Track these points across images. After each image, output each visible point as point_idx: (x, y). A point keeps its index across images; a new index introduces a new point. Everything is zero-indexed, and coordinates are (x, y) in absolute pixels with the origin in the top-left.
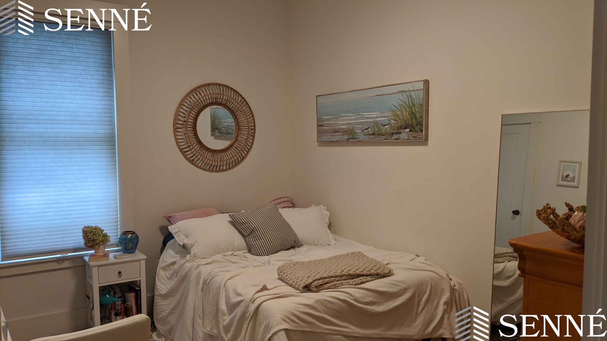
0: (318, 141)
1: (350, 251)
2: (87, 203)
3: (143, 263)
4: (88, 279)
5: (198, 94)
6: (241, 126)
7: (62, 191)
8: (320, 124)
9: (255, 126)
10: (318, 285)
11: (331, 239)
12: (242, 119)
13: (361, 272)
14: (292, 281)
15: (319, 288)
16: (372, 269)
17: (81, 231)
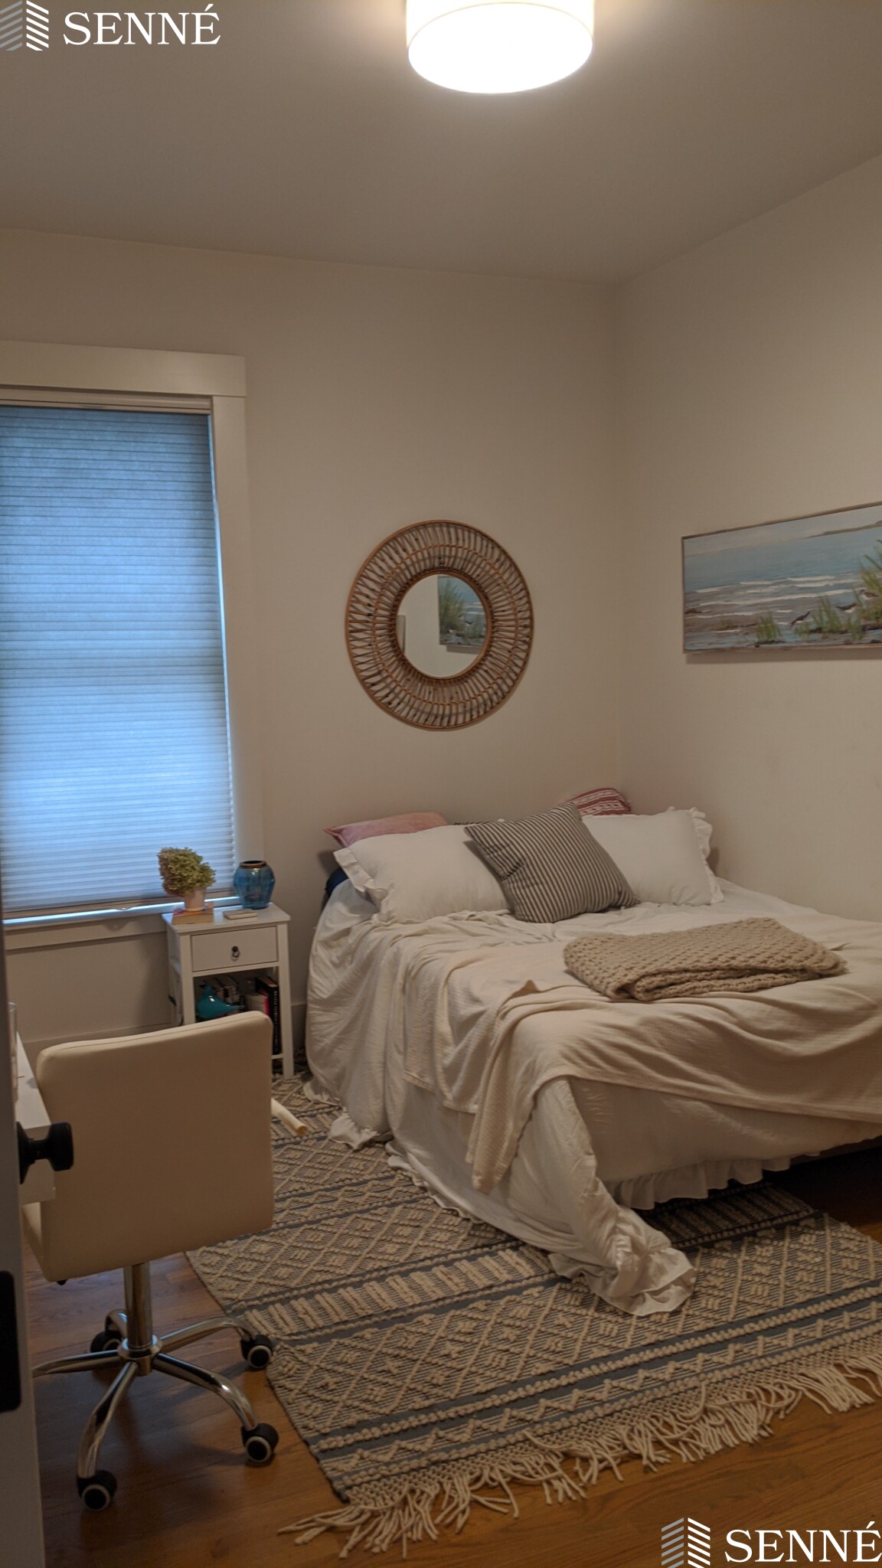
0: (685, 651)
1: (744, 916)
2: (168, 800)
3: (283, 930)
4: (171, 961)
5: (400, 550)
6: (497, 620)
7: (117, 774)
8: (691, 608)
9: (531, 618)
10: (651, 986)
11: (712, 891)
12: (501, 602)
13: (762, 962)
14: (592, 977)
15: (653, 994)
16: (790, 957)
17: (157, 859)
